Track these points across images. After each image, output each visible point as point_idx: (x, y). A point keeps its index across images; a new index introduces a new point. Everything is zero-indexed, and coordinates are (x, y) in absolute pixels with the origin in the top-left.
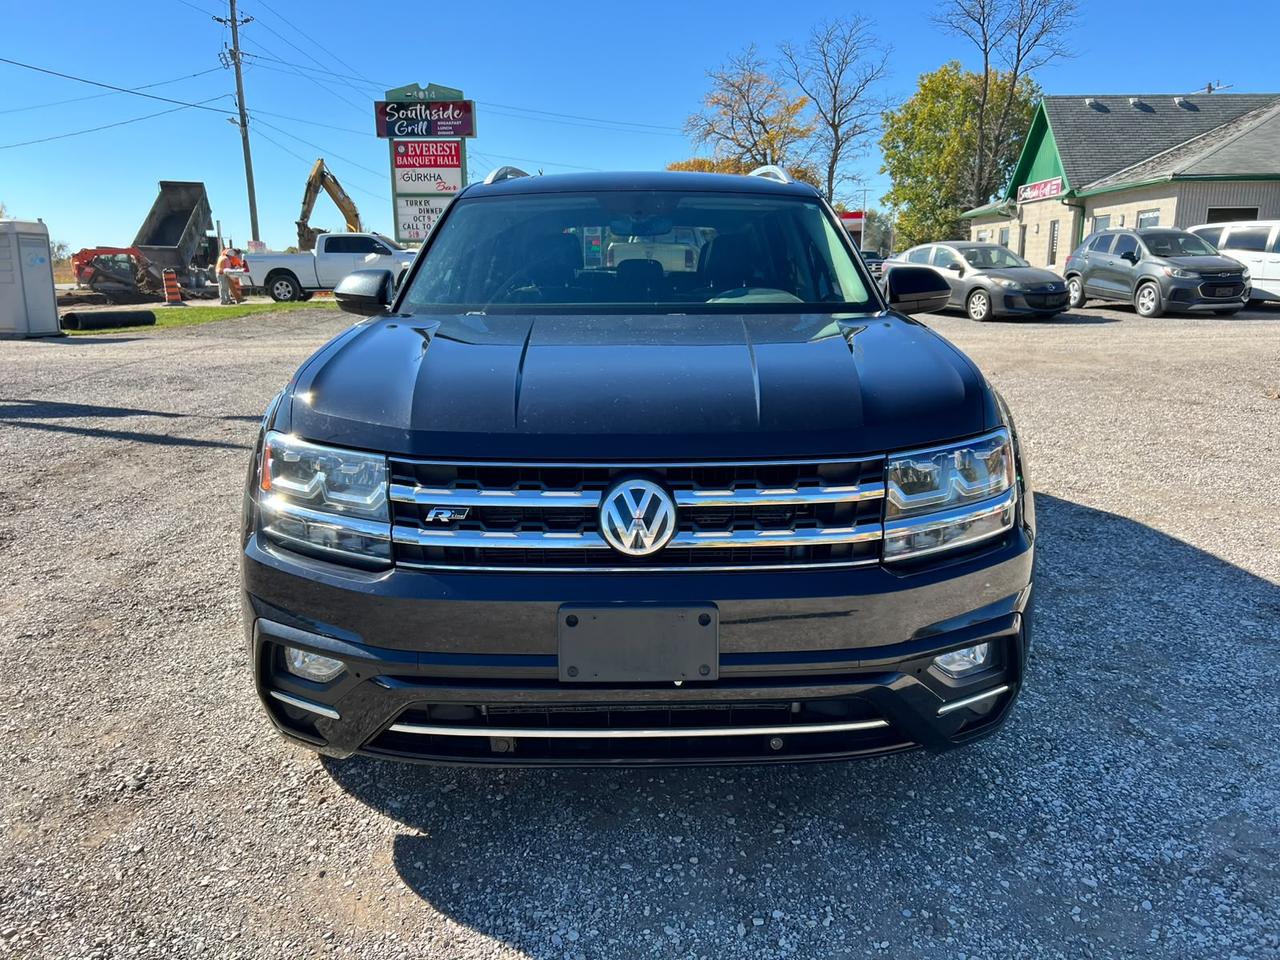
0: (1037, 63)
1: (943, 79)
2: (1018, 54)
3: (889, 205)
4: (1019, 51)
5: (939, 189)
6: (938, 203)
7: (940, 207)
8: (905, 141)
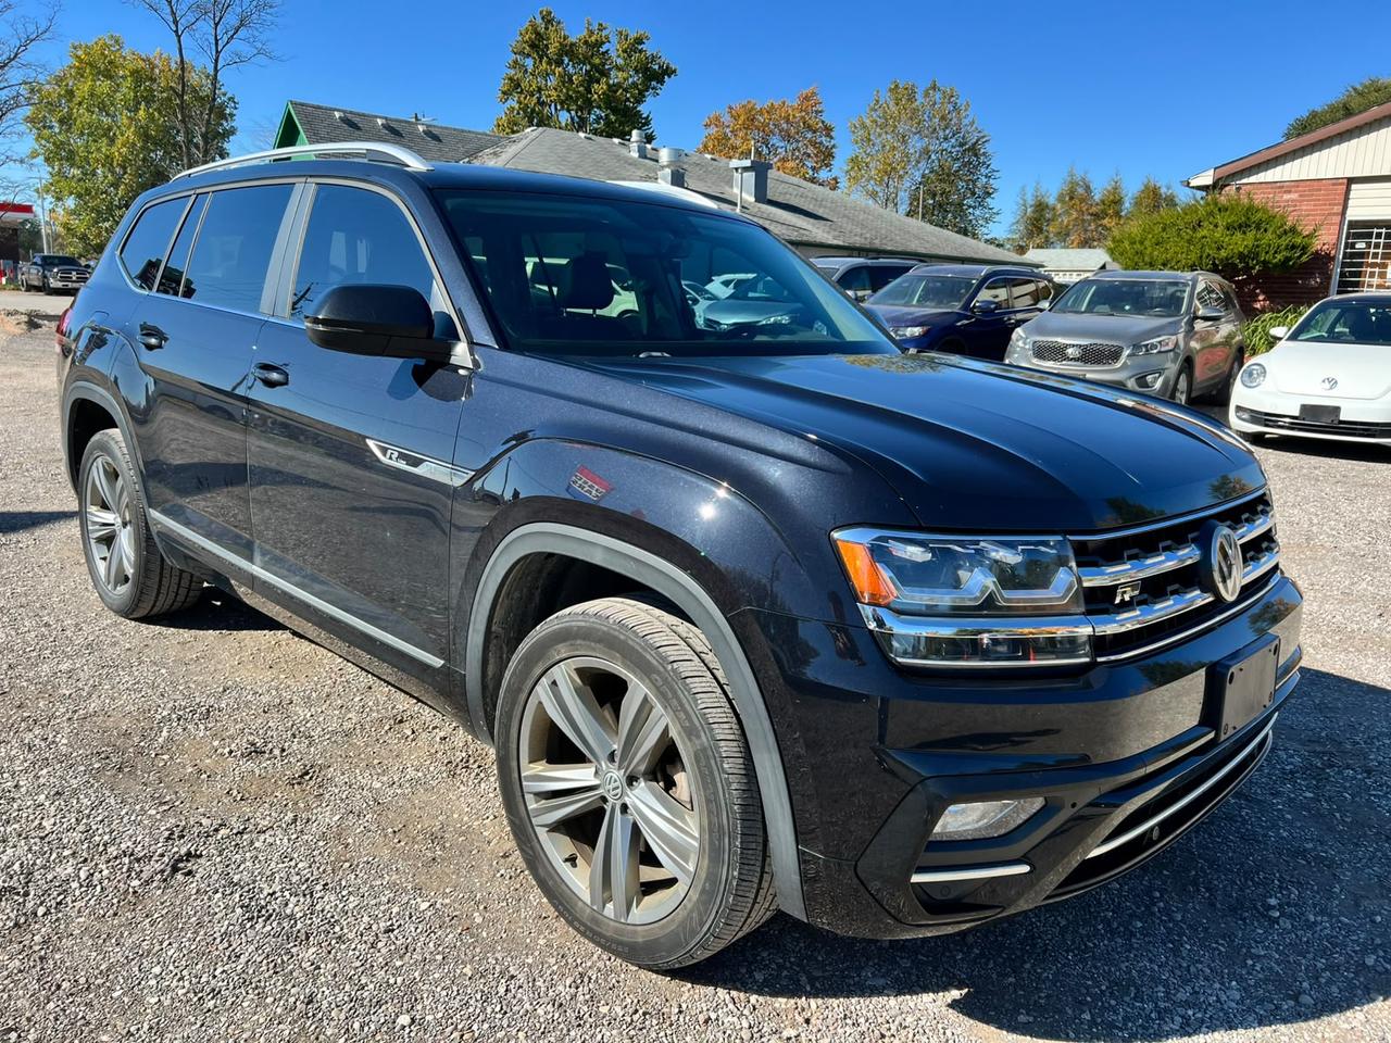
0: (239, 60)
1: (103, 54)
2: (217, 44)
3: (49, 198)
4: (217, 41)
5: (115, 185)
6: (116, 203)
7: (120, 208)
8: (61, 121)
